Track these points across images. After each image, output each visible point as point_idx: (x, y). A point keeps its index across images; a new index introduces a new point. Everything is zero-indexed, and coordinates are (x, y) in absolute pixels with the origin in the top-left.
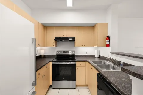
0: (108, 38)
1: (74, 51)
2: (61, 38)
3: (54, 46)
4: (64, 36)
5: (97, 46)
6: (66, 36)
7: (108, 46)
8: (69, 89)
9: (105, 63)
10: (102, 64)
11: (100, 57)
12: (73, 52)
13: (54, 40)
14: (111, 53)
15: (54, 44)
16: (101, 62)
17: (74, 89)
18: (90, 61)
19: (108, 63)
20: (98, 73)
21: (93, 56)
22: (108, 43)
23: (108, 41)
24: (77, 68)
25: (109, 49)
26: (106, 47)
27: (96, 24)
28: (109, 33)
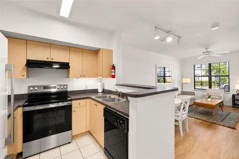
0: (114, 68)
1: (67, 85)
2: (42, 62)
3: (25, 77)
4: (49, 60)
5: (101, 77)
6: (52, 60)
7: (113, 77)
8: (59, 146)
9: (110, 97)
10: (108, 98)
11: (104, 91)
12: (65, 87)
13: (26, 65)
14: (116, 85)
15: (25, 73)
16: (106, 97)
17: (69, 143)
18: (94, 97)
19: (113, 96)
20: (104, 107)
21: (95, 91)
22: (113, 74)
23: (113, 71)
24: (73, 109)
25: (114, 81)
26: (111, 78)
27: (100, 49)
28: (115, 63)
